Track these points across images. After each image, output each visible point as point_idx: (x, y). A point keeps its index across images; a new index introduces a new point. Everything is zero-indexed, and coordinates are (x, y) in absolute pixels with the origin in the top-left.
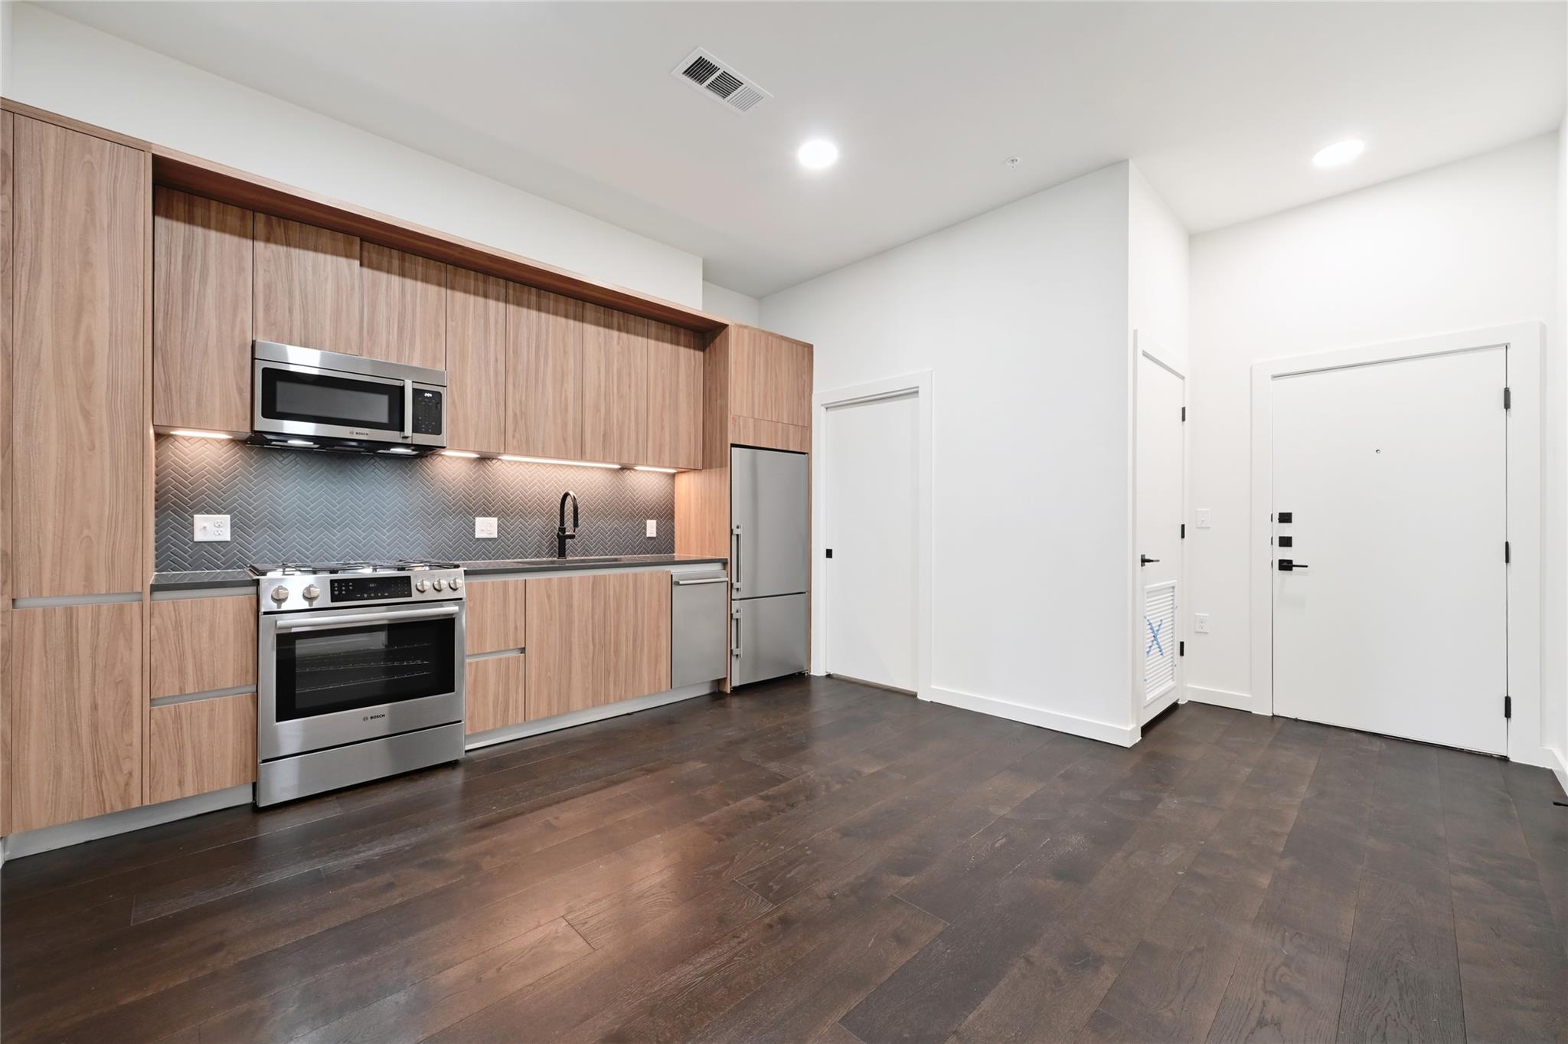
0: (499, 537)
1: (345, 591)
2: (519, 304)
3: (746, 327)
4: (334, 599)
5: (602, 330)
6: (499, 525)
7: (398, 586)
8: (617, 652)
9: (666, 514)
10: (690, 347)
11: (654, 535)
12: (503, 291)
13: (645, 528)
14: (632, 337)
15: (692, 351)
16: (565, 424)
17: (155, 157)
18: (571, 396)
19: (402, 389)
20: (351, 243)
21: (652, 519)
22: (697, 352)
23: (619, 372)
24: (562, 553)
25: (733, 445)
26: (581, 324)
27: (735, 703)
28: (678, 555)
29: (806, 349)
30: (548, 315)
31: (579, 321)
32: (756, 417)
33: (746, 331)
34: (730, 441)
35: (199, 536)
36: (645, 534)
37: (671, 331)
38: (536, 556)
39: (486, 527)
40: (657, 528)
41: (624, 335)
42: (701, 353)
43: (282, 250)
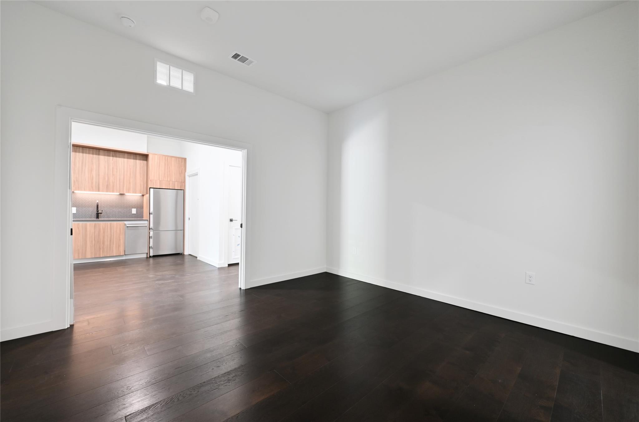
0: (77, 213)
3: (156, 154)
5: (106, 157)
6: (76, 210)
9: (140, 207)
10: (141, 160)
11: (135, 213)
13: (132, 211)
14: (118, 159)
15: (142, 161)
16: (92, 183)
18: (94, 176)
21: (134, 208)
22: (144, 162)
23: (113, 168)
24: (98, 217)
25: (150, 188)
26: (98, 156)
27: (151, 260)
28: (144, 219)
29: (183, 160)
30: (86, 154)
31: (98, 155)
32: (161, 180)
33: (156, 156)
34: (149, 187)
36: (132, 213)
37: (133, 156)
38: (90, 218)
40: (136, 211)
41: (115, 158)
42: (146, 162)
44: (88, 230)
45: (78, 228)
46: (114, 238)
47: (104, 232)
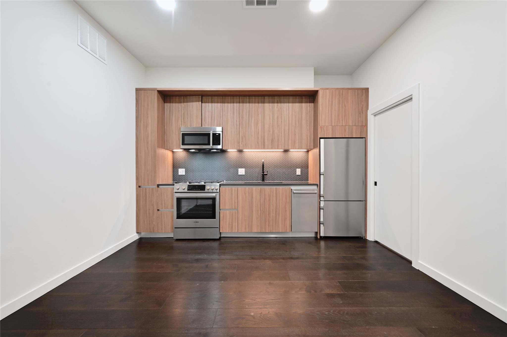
0: (245, 174)
1: (192, 188)
2: (243, 103)
3: (327, 89)
4: (188, 190)
5: (271, 104)
6: (245, 171)
7: (202, 188)
8: (269, 214)
9: (305, 166)
10: (307, 103)
11: (300, 174)
12: (238, 100)
13: (296, 172)
14: (282, 104)
15: (308, 104)
16: (258, 138)
17: (158, 91)
18: (260, 130)
19: (209, 134)
20: (199, 98)
21: (299, 168)
22: (311, 104)
23: (277, 117)
24: (263, 180)
25: (320, 138)
26: (263, 104)
27: (322, 243)
28: (310, 182)
29: (364, 91)
30: (252, 104)
31: (263, 103)
32: (333, 125)
33: (327, 91)
34: (319, 136)
35: (179, 174)
36: (296, 174)
37: (299, 98)
38: (256, 180)
39: (242, 171)
40: (301, 172)
41: (279, 104)
42: (313, 104)
43: (186, 104)
44: (254, 197)
45: (245, 194)
46: (279, 208)
47: (269, 200)
